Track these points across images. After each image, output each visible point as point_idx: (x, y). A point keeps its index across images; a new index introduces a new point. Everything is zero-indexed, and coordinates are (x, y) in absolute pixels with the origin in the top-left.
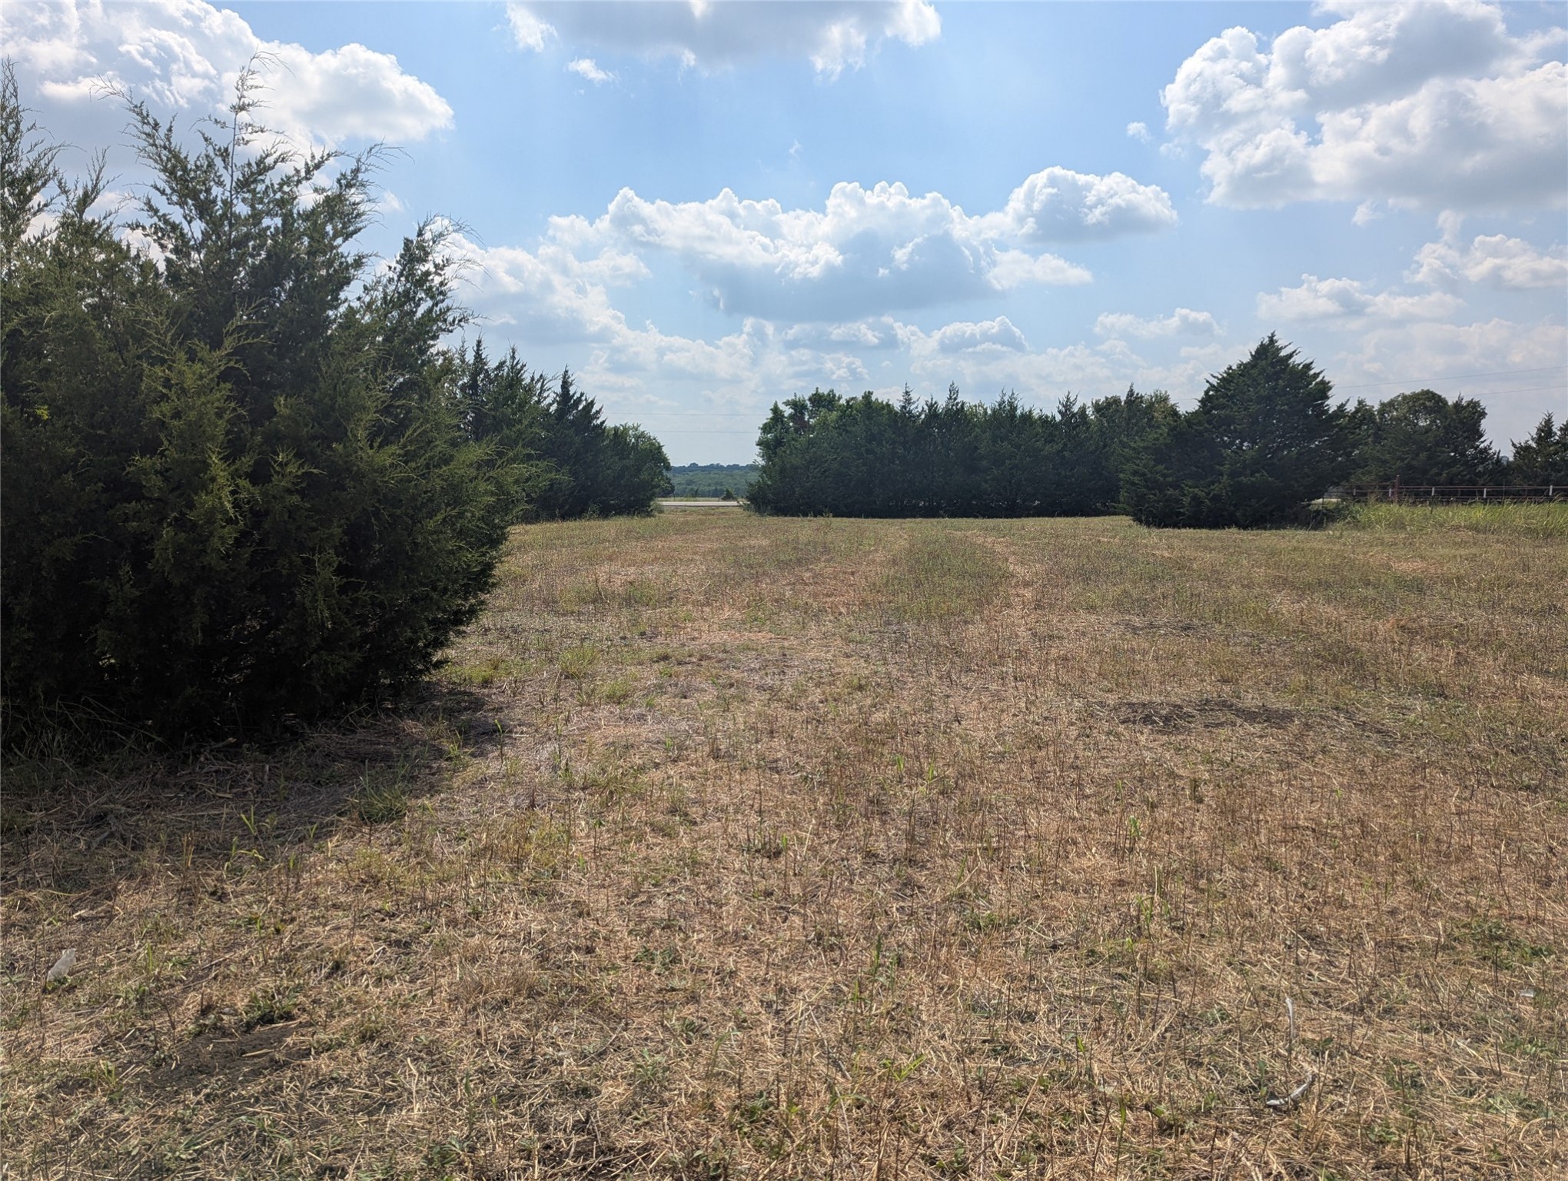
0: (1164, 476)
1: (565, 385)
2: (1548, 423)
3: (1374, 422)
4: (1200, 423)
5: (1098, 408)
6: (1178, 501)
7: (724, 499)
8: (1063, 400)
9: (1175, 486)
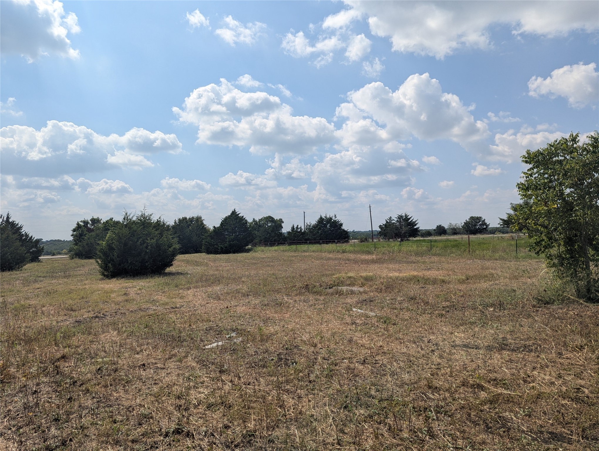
0: (214, 242)
2: (293, 226)
3: (257, 224)
4: (221, 230)
6: (217, 249)
7: (52, 256)
9: (217, 245)
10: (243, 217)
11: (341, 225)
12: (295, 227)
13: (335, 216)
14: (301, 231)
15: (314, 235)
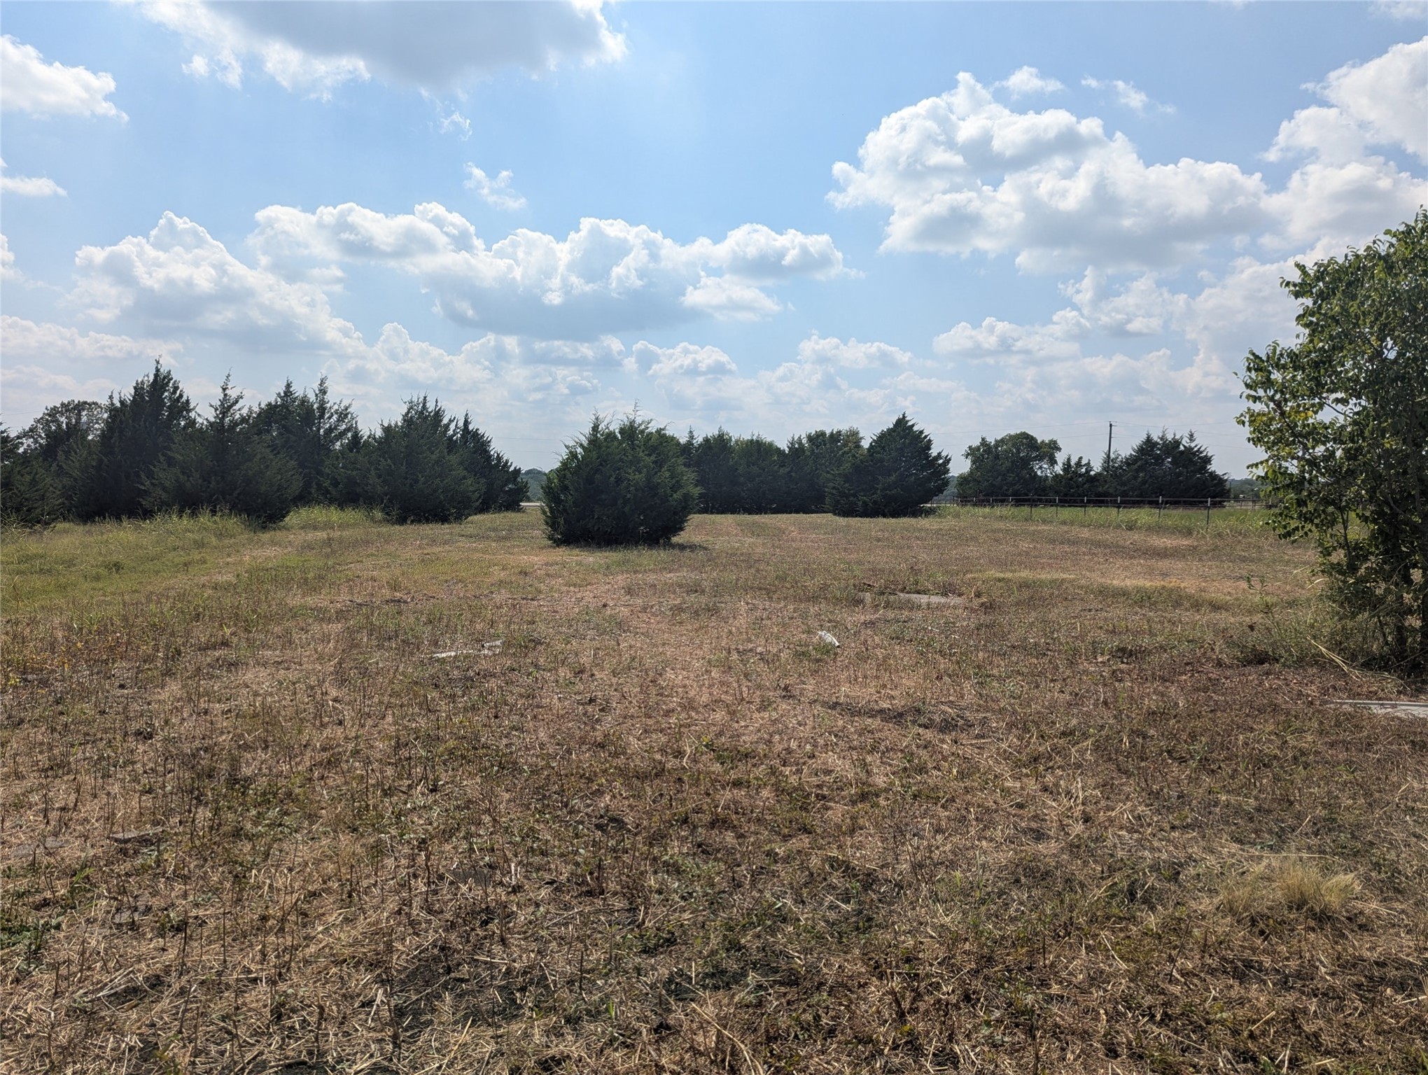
0: (849, 490)
1: (466, 423)
2: (1069, 460)
3: (989, 452)
5: (810, 438)
6: (856, 504)
8: (791, 440)
9: (854, 495)
10: (921, 432)
11: (1207, 460)
12: (1073, 463)
13: (1192, 435)
14: (1088, 471)
15: (1124, 484)
